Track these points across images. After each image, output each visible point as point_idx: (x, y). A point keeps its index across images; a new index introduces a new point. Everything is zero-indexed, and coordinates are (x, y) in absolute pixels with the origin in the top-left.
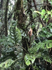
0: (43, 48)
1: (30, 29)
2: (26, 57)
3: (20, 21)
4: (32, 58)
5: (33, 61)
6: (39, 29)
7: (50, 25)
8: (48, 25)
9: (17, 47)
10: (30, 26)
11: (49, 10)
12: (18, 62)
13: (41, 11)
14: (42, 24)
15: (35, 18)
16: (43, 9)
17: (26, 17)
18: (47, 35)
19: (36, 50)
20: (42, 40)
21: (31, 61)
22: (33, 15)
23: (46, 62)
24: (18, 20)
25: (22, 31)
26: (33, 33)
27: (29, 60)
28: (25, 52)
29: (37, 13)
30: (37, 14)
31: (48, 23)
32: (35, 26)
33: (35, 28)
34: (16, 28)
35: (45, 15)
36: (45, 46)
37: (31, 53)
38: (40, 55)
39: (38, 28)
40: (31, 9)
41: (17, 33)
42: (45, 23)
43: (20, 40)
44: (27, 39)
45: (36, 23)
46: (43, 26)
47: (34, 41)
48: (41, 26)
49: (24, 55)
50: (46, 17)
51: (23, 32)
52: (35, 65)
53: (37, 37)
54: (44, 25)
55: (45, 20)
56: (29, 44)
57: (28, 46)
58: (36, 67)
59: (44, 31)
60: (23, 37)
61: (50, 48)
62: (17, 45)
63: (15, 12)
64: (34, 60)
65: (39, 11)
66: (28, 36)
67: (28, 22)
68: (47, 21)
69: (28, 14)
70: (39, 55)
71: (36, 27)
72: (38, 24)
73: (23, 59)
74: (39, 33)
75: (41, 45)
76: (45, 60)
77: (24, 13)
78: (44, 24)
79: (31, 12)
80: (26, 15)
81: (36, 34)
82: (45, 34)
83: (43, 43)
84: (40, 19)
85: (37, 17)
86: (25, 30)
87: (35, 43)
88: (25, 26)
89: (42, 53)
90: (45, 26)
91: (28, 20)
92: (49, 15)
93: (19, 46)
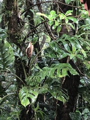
0: (52, 77)
1: (30, 44)
2: (22, 92)
3: (12, 29)
4: (33, 94)
5: (34, 99)
6: (45, 45)
7: (64, 38)
8: (60, 37)
9: (6, 75)
10: (30, 39)
11: (62, 12)
12: (7, 101)
13: (48, 14)
14: (51, 36)
15: (38, 26)
16: (51, 10)
17: (23, 23)
18: (58, 55)
19: (39, 80)
20: (50, 64)
21: (30, 99)
22: (35, 20)
23: (56, 100)
24: (8, 29)
25: (15, 48)
26: (35, 50)
27: (26, 97)
28: (21, 83)
29: (41, 16)
30: (42, 19)
31: (61, 35)
32: (38, 39)
33: (38, 43)
34: (5, 42)
35: (56, 20)
36: (55, 74)
37: (31, 84)
38: (46, 89)
39: (43, 42)
40: (31, 10)
41: (7, 51)
42: (56, 34)
43: (12, 63)
44: (24, 60)
45: (40, 34)
46: (52, 40)
47: (36, 64)
48: (49, 39)
49: (19, 88)
50: (57, 24)
51: (17, 48)
52: (38, 105)
53: (41, 58)
54: (53, 37)
55: (56, 29)
56: (28, 69)
57: (25, 73)
58: (39, 110)
59: (54, 48)
60: (16, 57)
61: (63, 77)
62: (6, 72)
63: (3, 14)
64: (36, 97)
65: (45, 13)
66: (25, 55)
67: (25, 32)
68: (59, 30)
69: (26, 19)
70: (44, 89)
71: (40, 40)
72: (44, 36)
73: (17, 95)
74: (45, 51)
75: (48, 72)
76: (55, 97)
77: (19, 17)
78: (53, 35)
79: (32, 15)
80: (23, 20)
81: (40, 53)
82: (56, 53)
83: (51, 69)
84: (46, 27)
85: (42, 23)
86: (21, 46)
87: (38, 68)
88: (20, 39)
89: (49, 86)
90: (55, 39)
91: (26, 28)
92: (62, 20)
93: (9, 72)
